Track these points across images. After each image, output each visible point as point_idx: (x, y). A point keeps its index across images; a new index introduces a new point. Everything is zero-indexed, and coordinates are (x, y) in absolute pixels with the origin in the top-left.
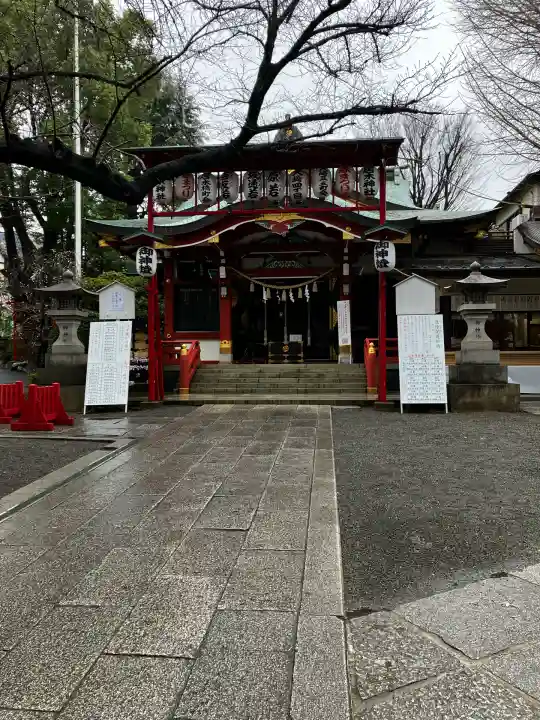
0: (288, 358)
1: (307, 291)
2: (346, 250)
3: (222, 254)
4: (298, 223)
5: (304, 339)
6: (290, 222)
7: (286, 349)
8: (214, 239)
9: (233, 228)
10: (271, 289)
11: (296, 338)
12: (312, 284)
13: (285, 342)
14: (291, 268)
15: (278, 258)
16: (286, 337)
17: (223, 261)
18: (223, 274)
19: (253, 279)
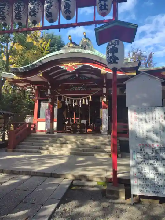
0: (79, 131)
1: (87, 100)
2: (105, 81)
3: (49, 83)
4: (80, 66)
6: (76, 66)
7: (78, 127)
8: (40, 74)
9: (49, 69)
10: (71, 99)
11: (84, 122)
12: (89, 97)
14: (80, 90)
15: (74, 86)
17: (50, 87)
18: (49, 92)
19: (63, 96)
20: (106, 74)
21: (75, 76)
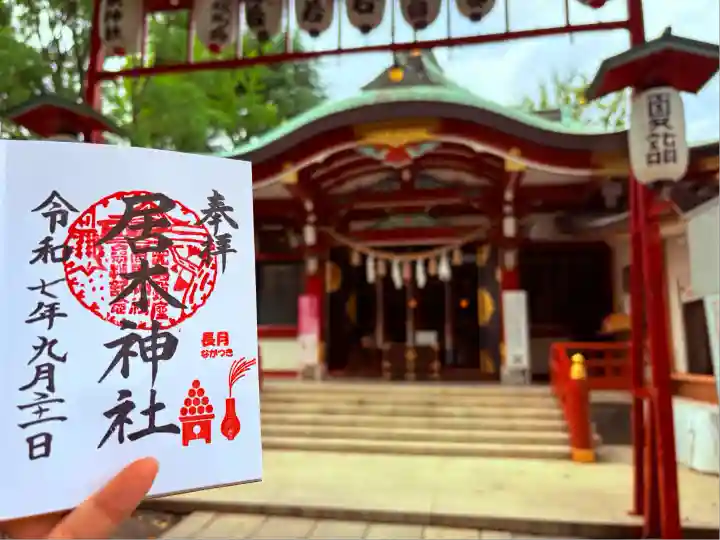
0: (414, 371)
2: (509, 195)
3: (309, 206)
4: (428, 148)
5: (441, 339)
6: (415, 145)
7: (410, 356)
8: (290, 175)
9: (321, 158)
10: (384, 259)
11: (427, 338)
12: (453, 251)
13: (409, 343)
16: (410, 334)
17: (312, 218)
18: (310, 235)
19: (357, 246)
20: (520, 174)
21: (399, 179)
